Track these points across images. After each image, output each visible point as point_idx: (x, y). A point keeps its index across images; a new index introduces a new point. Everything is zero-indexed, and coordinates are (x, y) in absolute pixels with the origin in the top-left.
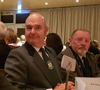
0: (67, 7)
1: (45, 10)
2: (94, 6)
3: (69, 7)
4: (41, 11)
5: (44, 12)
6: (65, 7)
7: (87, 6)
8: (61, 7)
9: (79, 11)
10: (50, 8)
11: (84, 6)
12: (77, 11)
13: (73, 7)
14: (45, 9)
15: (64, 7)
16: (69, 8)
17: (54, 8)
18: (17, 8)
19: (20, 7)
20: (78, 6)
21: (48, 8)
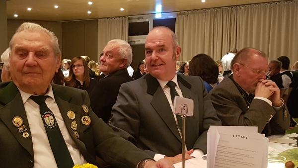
0: (239, 6)
1: (202, 11)
2: (286, 3)
3: (243, 5)
4: (194, 13)
5: (200, 14)
6: (236, 6)
7: (274, 2)
8: (229, 7)
9: (261, 12)
10: (210, 8)
11: (269, 2)
12: (257, 12)
13: (250, 4)
14: (202, 9)
15: (234, 6)
16: (243, 7)
17: (218, 8)
18: (154, 10)
19: (159, 8)
20: (258, 4)
21: (207, 9)
